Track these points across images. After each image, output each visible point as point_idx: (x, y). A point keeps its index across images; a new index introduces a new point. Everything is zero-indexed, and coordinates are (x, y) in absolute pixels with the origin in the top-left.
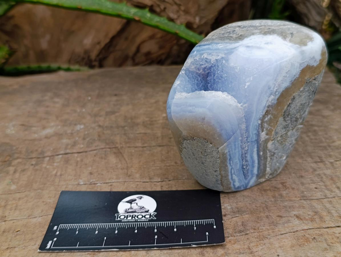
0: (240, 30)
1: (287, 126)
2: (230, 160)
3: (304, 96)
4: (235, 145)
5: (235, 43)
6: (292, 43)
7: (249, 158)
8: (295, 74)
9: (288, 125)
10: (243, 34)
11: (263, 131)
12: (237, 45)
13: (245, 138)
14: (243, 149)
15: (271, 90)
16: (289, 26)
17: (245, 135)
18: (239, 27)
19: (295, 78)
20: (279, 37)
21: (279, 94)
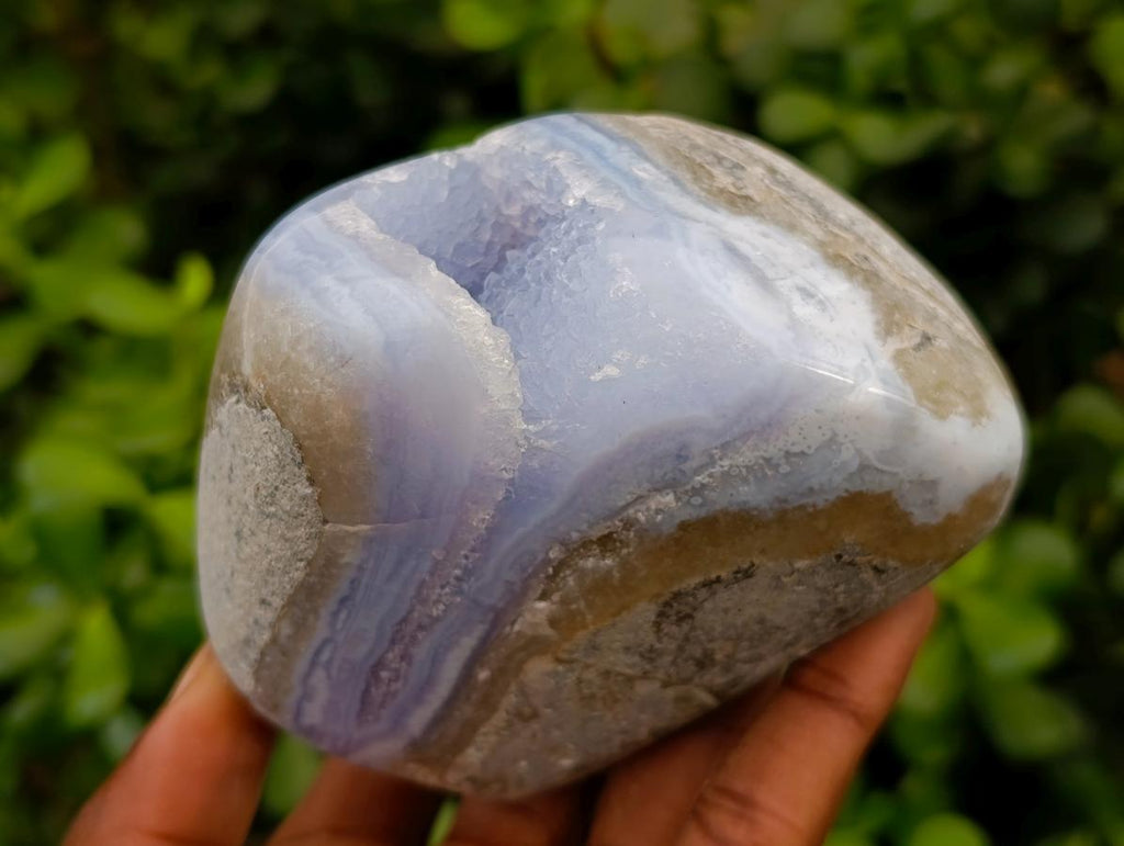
0: (762, 180)
1: (653, 655)
2: (343, 601)
3: (795, 596)
4: (400, 563)
5: (701, 202)
6: (897, 368)
7: (421, 652)
8: (816, 487)
9: (661, 654)
10: (757, 198)
11: (544, 596)
12: (702, 212)
13: (457, 566)
14: (424, 601)
15: (682, 467)
16: (942, 312)
17: (466, 557)
18: (772, 171)
19: (804, 501)
20: (874, 311)
21: (703, 513)
